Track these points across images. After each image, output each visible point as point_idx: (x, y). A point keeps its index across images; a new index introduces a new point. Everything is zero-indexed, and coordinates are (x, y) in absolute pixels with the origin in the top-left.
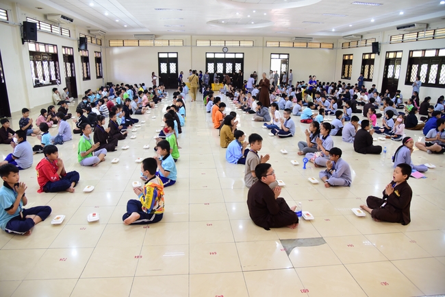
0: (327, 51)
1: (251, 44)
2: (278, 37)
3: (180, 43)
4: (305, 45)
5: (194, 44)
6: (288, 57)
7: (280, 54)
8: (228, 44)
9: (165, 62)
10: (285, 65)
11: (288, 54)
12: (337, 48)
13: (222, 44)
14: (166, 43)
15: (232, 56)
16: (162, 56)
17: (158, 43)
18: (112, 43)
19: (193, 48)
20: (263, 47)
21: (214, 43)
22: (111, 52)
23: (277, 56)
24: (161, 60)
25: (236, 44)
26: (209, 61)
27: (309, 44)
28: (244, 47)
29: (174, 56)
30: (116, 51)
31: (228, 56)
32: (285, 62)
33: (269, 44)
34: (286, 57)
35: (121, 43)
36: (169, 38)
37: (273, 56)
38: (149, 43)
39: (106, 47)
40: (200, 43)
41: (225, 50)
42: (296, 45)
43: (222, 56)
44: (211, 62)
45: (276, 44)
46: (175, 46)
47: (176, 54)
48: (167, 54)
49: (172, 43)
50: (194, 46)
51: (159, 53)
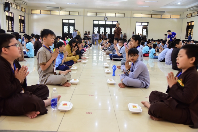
0: (176, 20)
1: (123, 15)
2: (141, 11)
3: (77, 14)
4: (159, 16)
5: (86, 14)
6: (148, 24)
7: (142, 22)
8: (108, 15)
9: (67, 26)
10: (145, 30)
11: (148, 23)
12: (183, 18)
13: (104, 15)
14: (68, 13)
15: (110, 23)
16: (65, 21)
17: (62, 13)
18: (33, 12)
19: (85, 17)
20: (131, 17)
21: (98, 14)
22: (32, 17)
23: (140, 24)
24: (64, 24)
25: (113, 15)
26: (95, 26)
27: (163, 16)
28: (118, 17)
29: (73, 22)
30: (35, 17)
31: (108, 23)
32: (146, 28)
33: (135, 16)
34: (146, 24)
35: (38, 12)
36: (70, 10)
37: (137, 24)
38: (57, 13)
39: (29, 14)
40: (89, 14)
41: (106, 19)
42: (153, 16)
43: (103, 23)
44: (96, 27)
45: (140, 16)
46: (73, 15)
47: (74, 21)
48: (68, 20)
49: (72, 13)
50: (86, 16)
51: (63, 19)
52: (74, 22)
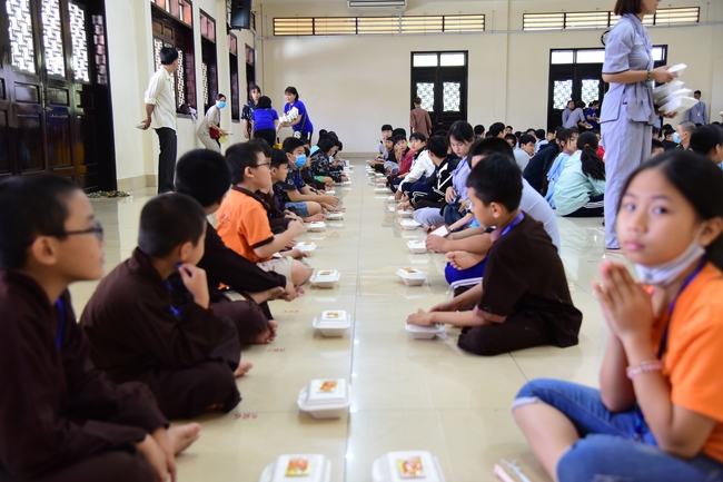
3: (474, 24)
5: (516, 25)
9: (428, 81)
13: (599, 22)
14: (434, 24)
16: (420, 61)
17: (411, 24)
18: (282, 26)
19: (513, 37)
21: (575, 21)
22: (277, 52)
24: (418, 75)
26: (558, 73)
28: (669, 26)
29: (456, 61)
30: (292, 48)
35: (306, 26)
36: (444, 8)
38: (388, 25)
39: (264, 38)
40: (533, 23)
46: (460, 33)
47: (462, 56)
48: (435, 56)
49: (452, 25)
50: (517, 31)
51: (413, 54)
52: (462, 64)
